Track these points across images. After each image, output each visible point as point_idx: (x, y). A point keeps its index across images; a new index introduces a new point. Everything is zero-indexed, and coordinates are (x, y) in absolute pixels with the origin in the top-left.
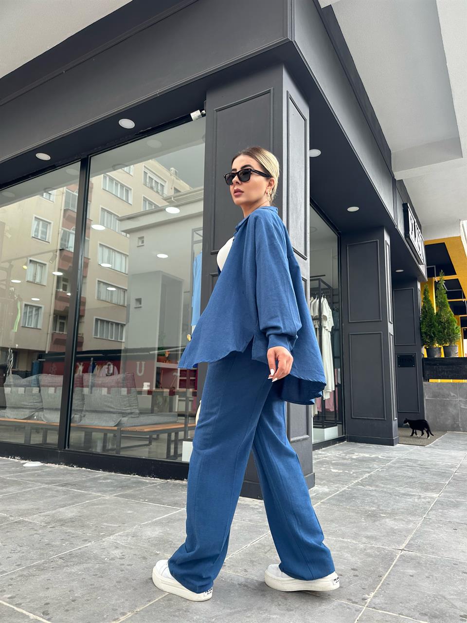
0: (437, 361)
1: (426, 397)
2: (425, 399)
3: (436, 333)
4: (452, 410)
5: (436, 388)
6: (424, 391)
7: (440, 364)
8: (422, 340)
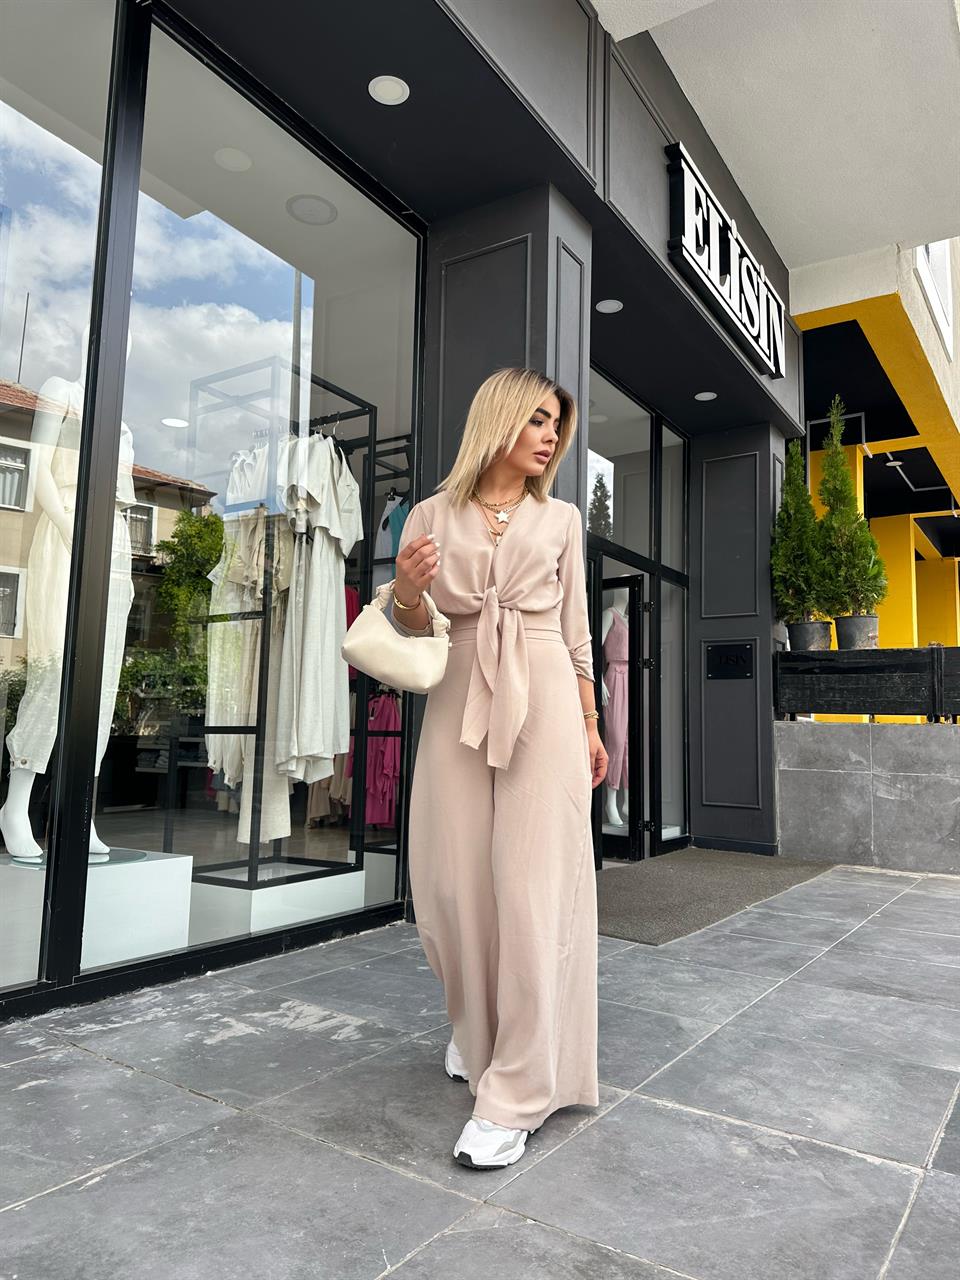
0: (815, 660)
1: (781, 765)
2: (777, 769)
3: (814, 578)
4: (852, 804)
5: (811, 739)
6: (777, 747)
7: (824, 670)
8: (775, 601)
